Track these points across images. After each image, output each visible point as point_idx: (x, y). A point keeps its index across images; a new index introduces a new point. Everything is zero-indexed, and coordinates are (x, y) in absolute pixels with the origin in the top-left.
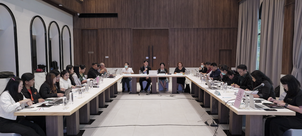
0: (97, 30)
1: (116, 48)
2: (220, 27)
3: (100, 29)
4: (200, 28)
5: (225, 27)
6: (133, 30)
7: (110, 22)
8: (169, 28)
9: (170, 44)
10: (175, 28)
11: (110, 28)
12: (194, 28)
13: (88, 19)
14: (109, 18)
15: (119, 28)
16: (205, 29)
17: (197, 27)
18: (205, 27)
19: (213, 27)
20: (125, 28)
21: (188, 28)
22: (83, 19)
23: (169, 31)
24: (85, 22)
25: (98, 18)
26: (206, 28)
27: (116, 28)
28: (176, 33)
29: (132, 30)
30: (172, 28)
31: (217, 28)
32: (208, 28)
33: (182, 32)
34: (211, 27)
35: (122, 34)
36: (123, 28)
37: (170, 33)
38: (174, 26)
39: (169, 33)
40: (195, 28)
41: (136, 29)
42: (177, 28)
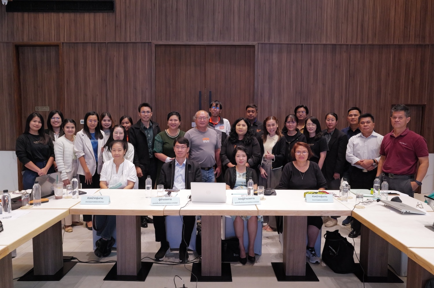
0: (57, 46)
1: (109, 95)
2: (396, 43)
3: (67, 43)
4: (340, 43)
5: (410, 43)
6: (157, 46)
7: (92, 26)
8: (254, 43)
9: (258, 86)
10: (273, 44)
11: (92, 41)
12: (324, 45)
13: (32, 15)
14: (92, 15)
15: (118, 41)
16: (356, 46)
17: (334, 42)
18: (354, 43)
19: (377, 43)
20: (133, 41)
21: (309, 43)
22: (18, 15)
23: (256, 52)
24: (23, 24)
25: (61, 15)
26: (358, 45)
27: (111, 41)
28: (275, 57)
29: (154, 49)
30: (263, 42)
31: (387, 45)
32: (361, 45)
33: (292, 54)
34: (370, 43)
35: (125, 59)
36: (128, 41)
37: (259, 56)
38: (269, 38)
39: (256, 57)
40: (328, 43)
41: (165, 45)
42: (279, 44)
